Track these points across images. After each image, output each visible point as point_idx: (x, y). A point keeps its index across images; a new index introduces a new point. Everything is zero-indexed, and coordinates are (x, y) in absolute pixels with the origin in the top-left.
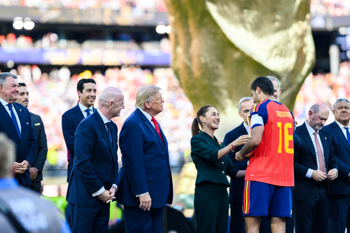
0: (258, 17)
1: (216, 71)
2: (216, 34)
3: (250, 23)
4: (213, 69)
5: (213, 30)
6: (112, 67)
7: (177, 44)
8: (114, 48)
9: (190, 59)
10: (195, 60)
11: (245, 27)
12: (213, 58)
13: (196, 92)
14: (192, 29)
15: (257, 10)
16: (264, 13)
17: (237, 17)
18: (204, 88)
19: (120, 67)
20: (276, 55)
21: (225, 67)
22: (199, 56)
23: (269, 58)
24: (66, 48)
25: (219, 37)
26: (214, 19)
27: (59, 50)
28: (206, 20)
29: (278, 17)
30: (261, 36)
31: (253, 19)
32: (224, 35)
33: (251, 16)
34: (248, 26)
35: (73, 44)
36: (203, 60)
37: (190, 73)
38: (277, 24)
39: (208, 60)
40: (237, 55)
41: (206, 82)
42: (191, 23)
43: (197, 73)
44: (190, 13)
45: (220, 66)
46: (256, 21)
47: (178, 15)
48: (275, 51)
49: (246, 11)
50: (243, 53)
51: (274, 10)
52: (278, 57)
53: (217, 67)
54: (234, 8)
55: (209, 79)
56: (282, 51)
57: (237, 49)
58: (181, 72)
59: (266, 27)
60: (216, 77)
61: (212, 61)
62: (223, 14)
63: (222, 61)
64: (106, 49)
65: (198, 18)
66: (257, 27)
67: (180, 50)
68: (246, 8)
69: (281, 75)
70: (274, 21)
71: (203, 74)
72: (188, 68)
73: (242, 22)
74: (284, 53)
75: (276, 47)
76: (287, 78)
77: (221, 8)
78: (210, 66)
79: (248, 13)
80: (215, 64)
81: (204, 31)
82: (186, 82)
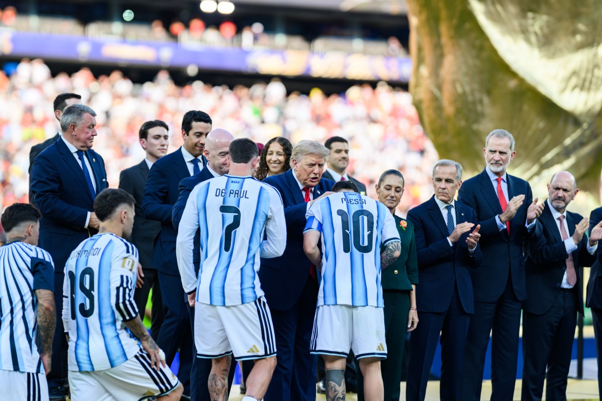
0: (548, 24)
1: (479, 108)
2: (481, 49)
3: (536, 34)
4: (474, 103)
5: (478, 43)
6: (360, 83)
7: (420, 61)
8: (364, 53)
9: (440, 87)
10: (447, 89)
11: (528, 40)
12: (476, 86)
13: (446, 138)
14: (445, 40)
15: (548, 14)
16: (559, 19)
17: (516, 23)
18: (459, 133)
19: (373, 84)
20: (575, 87)
21: (493, 102)
22: (454, 82)
23: (564, 90)
24: (286, 47)
25: (485, 54)
26: (480, 24)
27: (273, 50)
28: (468, 25)
29: (581, 27)
30: (552, 56)
31: (541, 28)
32: (494, 51)
33: (538, 23)
34: (533, 38)
35: (297, 42)
36: (459, 90)
37: (439, 109)
38: (579, 38)
39: (468, 89)
40: (512, 84)
41: (463, 123)
42: (444, 29)
43: (449, 109)
44: (444, 14)
45: (486, 100)
46: (546, 30)
47: (424, 16)
48: (574, 81)
49: (530, 15)
50: (522, 81)
51: (576, 16)
52: (577, 90)
53: (481, 102)
54: (513, 9)
55: (467, 120)
56: (584, 80)
57: (514, 75)
58: (424, 106)
59: (562, 42)
60: (479, 117)
61: (472, 91)
62: (494, 17)
63: (489, 92)
64: (350, 53)
65: (455, 22)
66: (546, 42)
67: (424, 71)
68: (531, 10)
69: (581, 119)
70: (575, 32)
71: (458, 111)
72: (435, 100)
73: (524, 31)
74: (587, 84)
75: (575, 73)
76: (590, 125)
77: (491, 8)
78: (470, 98)
79: (534, 18)
80: (478, 95)
81: (463, 43)
82: (432, 122)
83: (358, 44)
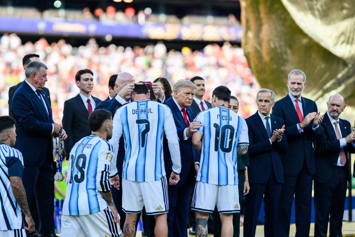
0: (326, 4)
1: (285, 56)
2: (285, 20)
3: (318, 10)
4: (281, 53)
5: (283, 16)
6: (212, 43)
7: (248, 28)
8: (214, 24)
9: (260, 44)
10: (265, 45)
11: (313, 14)
12: (282, 43)
13: (265, 76)
14: (263, 15)
17: (306, 4)
18: (273, 72)
19: (220, 44)
20: (343, 42)
21: (293, 53)
22: (269, 41)
23: (336, 44)
24: (166, 22)
25: (288, 23)
26: (284, 5)
27: (158, 24)
28: (276, 6)
29: (346, 5)
30: (329, 23)
31: (321, 6)
32: (293, 21)
33: (319, 3)
34: (317, 13)
35: (173, 19)
36: (272, 46)
37: (260, 57)
38: (345, 12)
39: (277, 45)
40: (305, 41)
41: (275, 66)
42: (262, 8)
43: (266, 58)
45: (289, 51)
46: (324, 8)
47: (250, 1)
48: (342, 38)
50: (310, 39)
52: (345, 44)
53: (286, 53)
55: (278, 64)
56: (349, 38)
57: (305, 35)
58: (251, 56)
59: (334, 14)
60: (285, 62)
61: (280, 46)
63: (290, 47)
64: (206, 24)
65: (268, 4)
66: (325, 15)
67: (251, 35)
69: (348, 61)
70: (342, 8)
71: (272, 59)
72: (258, 52)
73: (311, 9)
74: (350, 40)
75: (343, 34)
76: (353, 65)
78: (279, 51)
80: (284, 49)
81: (274, 17)
82: (256, 66)
83: (210, 19)
